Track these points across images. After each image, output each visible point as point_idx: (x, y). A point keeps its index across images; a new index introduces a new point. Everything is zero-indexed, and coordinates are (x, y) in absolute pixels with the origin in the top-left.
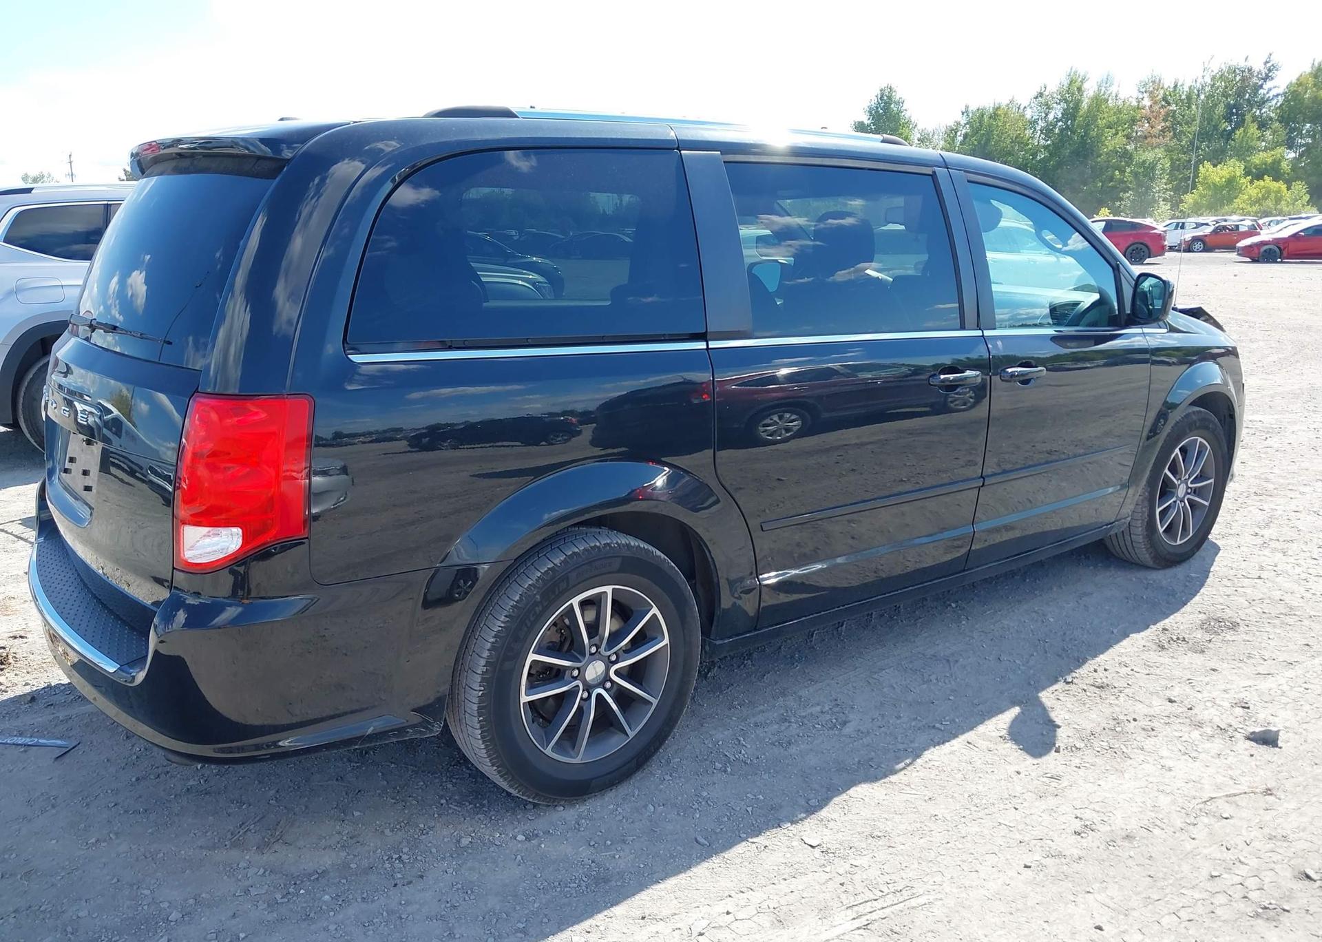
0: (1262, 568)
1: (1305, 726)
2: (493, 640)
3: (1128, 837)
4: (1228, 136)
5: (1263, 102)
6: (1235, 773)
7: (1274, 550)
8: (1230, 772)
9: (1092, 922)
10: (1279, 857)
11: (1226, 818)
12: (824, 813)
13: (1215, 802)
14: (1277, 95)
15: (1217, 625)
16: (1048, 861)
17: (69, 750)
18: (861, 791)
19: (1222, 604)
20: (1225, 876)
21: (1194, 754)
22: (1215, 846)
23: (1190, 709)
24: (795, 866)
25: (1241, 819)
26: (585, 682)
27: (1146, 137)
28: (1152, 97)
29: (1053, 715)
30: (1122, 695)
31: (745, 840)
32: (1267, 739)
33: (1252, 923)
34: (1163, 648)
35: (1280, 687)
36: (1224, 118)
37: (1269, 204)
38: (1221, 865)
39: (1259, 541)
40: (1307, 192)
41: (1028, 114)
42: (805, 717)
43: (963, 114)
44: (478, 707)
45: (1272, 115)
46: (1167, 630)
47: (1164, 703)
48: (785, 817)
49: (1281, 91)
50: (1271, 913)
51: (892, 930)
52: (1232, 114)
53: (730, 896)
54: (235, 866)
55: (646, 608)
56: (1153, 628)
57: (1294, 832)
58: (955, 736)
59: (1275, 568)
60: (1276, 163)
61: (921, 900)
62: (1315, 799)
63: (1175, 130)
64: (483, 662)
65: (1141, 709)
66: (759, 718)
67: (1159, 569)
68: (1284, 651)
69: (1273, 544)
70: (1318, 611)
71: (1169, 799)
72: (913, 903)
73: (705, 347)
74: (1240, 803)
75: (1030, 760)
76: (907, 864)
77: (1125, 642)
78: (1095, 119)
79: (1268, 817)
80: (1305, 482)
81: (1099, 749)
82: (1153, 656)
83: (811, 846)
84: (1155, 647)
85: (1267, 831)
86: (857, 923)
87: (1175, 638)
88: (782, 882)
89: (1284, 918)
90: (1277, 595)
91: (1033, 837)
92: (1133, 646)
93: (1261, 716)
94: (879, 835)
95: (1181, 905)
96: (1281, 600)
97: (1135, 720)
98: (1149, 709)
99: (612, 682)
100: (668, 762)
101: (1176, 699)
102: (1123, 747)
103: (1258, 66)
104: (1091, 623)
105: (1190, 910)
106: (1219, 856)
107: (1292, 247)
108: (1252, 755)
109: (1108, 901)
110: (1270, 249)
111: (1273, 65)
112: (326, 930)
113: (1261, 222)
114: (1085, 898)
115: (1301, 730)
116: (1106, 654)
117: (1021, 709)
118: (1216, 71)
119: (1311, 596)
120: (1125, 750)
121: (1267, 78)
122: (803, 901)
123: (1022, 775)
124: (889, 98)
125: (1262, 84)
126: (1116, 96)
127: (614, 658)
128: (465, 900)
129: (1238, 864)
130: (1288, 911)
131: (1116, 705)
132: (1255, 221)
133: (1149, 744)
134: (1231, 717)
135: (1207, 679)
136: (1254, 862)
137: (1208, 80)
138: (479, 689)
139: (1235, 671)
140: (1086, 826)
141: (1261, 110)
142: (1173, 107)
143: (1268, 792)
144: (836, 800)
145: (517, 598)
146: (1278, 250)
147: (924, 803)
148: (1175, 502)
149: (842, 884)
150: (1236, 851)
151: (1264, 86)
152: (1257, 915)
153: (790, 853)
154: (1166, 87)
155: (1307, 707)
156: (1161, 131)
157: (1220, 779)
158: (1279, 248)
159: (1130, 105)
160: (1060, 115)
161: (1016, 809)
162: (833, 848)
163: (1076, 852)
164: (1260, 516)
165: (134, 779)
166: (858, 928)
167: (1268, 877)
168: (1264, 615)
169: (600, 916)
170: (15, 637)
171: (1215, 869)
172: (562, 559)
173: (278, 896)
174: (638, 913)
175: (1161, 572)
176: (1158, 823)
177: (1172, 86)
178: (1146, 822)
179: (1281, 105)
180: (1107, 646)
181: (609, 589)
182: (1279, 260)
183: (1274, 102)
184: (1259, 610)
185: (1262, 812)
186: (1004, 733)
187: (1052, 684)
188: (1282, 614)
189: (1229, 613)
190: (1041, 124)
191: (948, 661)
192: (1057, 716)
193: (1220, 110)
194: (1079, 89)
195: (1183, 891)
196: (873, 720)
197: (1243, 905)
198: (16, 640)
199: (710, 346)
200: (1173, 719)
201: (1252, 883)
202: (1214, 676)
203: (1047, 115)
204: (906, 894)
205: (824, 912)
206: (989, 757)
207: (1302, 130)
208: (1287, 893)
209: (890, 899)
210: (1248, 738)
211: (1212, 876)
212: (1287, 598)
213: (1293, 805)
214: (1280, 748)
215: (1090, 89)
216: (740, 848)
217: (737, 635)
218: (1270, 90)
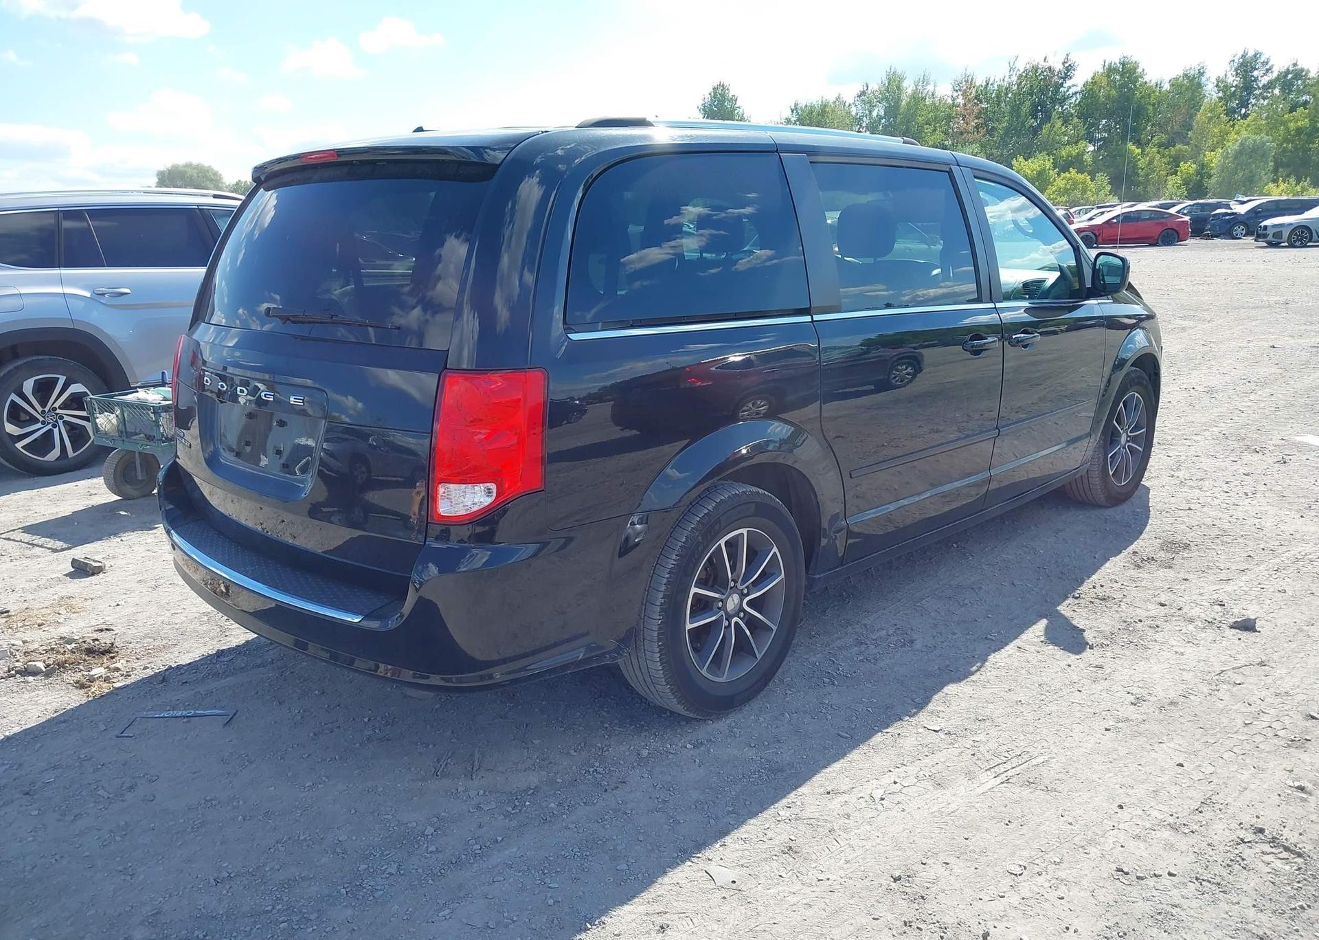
0: (1188, 501)
1: (1271, 615)
2: (668, 576)
3: (1172, 703)
4: (1035, 131)
5: (1065, 99)
6: (1233, 652)
7: (1191, 487)
8: (1228, 652)
9: (1172, 762)
10: (1289, 706)
11: (1240, 684)
12: (930, 707)
13: (1226, 674)
14: (1076, 93)
15: (1175, 547)
16: (1120, 725)
17: (232, 717)
18: (950, 689)
19: (1169, 531)
20: (1255, 723)
21: (1195, 642)
22: (1240, 703)
23: (1180, 609)
24: (930, 746)
25: (1251, 684)
26: (726, 613)
27: (962, 133)
28: (965, 94)
29: (1075, 623)
30: (1122, 604)
31: (880, 731)
32: (1247, 626)
33: (1288, 751)
34: (1139, 567)
35: (1242, 589)
36: (1030, 115)
37: (1077, 193)
38: (1249, 716)
39: (1177, 481)
40: (1109, 183)
41: (854, 111)
42: (876, 640)
43: (792, 112)
44: (658, 633)
45: (1073, 111)
46: (1137, 553)
47: (1157, 607)
48: (902, 713)
49: (1078, 89)
50: (1298, 743)
51: (1028, 782)
52: (1038, 111)
53: (890, 771)
54: (454, 791)
55: (769, 548)
56: (1125, 552)
57: (1292, 689)
58: (1007, 644)
59: (1198, 501)
60: (1080, 155)
61: (1040, 760)
62: (1298, 666)
63: (987, 126)
64: (661, 595)
65: (1141, 613)
66: (839, 643)
67: (1110, 507)
68: (1234, 562)
69: (1189, 483)
70: (1246, 531)
71: (1191, 674)
72: (1034, 762)
73: (810, 320)
74: (1245, 673)
75: (1073, 657)
76: (1016, 737)
77: (1107, 564)
78: (914, 115)
79: (1269, 680)
80: (1195, 432)
81: (1123, 644)
82: (1134, 573)
83: (934, 731)
84: (1132, 566)
85: (1272, 690)
86: (999, 780)
87: (1145, 558)
88: (925, 757)
89: (1308, 744)
90: (1209, 521)
91: (1102, 710)
92: (1114, 567)
93: (1236, 611)
94: (984, 718)
95: (1232, 745)
96: (1213, 525)
97: (1140, 621)
98: (1148, 613)
99: (744, 611)
100: (782, 681)
101: (1166, 603)
102: (1140, 641)
103: (1058, 66)
104: (1075, 552)
105: (1240, 747)
106: (1245, 710)
107: (1106, 233)
108: (1240, 639)
109: (1177, 747)
110: (1087, 236)
111: (1070, 65)
112: (567, 828)
113: (1072, 210)
114: (1160, 747)
115: (1270, 618)
116: (1097, 574)
117: (1048, 620)
118: (1022, 70)
119: (1235, 520)
120: (1143, 643)
121: (1066, 77)
122: (950, 769)
123: (1072, 667)
124: (723, 96)
125: (1062, 83)
126: (933, 95)
127: (745, 591)
128: (672, 796)
129: (1262, 714)
130: (1310, 740)
131: (1121, 611)
132: (1067, 210)
133: (1159, 636)
134: (1213, 613)
135: (1183, 587)
136: (1272, 711)
137: (1014, 78)
138: (658, 618)
139: (1202, 579)
140: (1138, 698)
141: (1062, 107)
142: (984, 105)
143: (1262, 664)
144: (936, 697)
145: (684, 540)
146: (1093, 236)
147: (1006, 694)
148: (1120, 449)
149: (973, 755)
150: (1256, 705)
151: (1064, 85)
152: (1289, 746)
153: (920, 737)
154: (977, 84)
155: (1269, 602)
156: (976, 127)
157: (1223, 658)
158: (1095, 235)
159: (945, 103)
160: (883, 113)
161: (1080, 691)
162: (952, 731)
163: (1140, 717)
164: (1170, 462)
165: (312, 735)
166: (1002, 783)
167: (1287, 720)
168: (1205, 537)
169: (792, 795)
170: (101, 630)
171: (1247, 719)
172: (713, 505)
173: (510, 809)
174: (822, 790)
175: (1111, 509)
176: (1190, 691)
177: (984, 84)
178: (1181, 692)
179: (1079, 102)
180: (1095, 568)
181: (744, 531)
182: (1095, 245)
183: (1073, 100)
184: (1200, 533)
185: (1263, 678)
186: (1042, 638)
187: (1064, 600)
188: (1219, 535)
189: (1178, 538)
190: (866, 121)
191: (973, 589)
192: (1079, 622)
193: (1026, 108)
194: (898, 88)
195: (1229, 735)
196: (934, 637)
197: (1276, 741)
198: (103, 633)
199: (814, 319)
200: (1170, 618)
201: (1276, 725)
202: (1187, 584)
203: (870, 112)
204: (1026, 757)
205: (970, 775)
206: (1040, 657)
207: (1100, 125)
208: (1304, 729)
209: (1015, 762)
210: (1231, 627)
211: (1246, 724)
212: (1217, 522)
213: (1284, 671)
214: (1259, 632)
215: (908, 87)
216: (878, 738)
217: (829, 570)
218: (1069, 88)
